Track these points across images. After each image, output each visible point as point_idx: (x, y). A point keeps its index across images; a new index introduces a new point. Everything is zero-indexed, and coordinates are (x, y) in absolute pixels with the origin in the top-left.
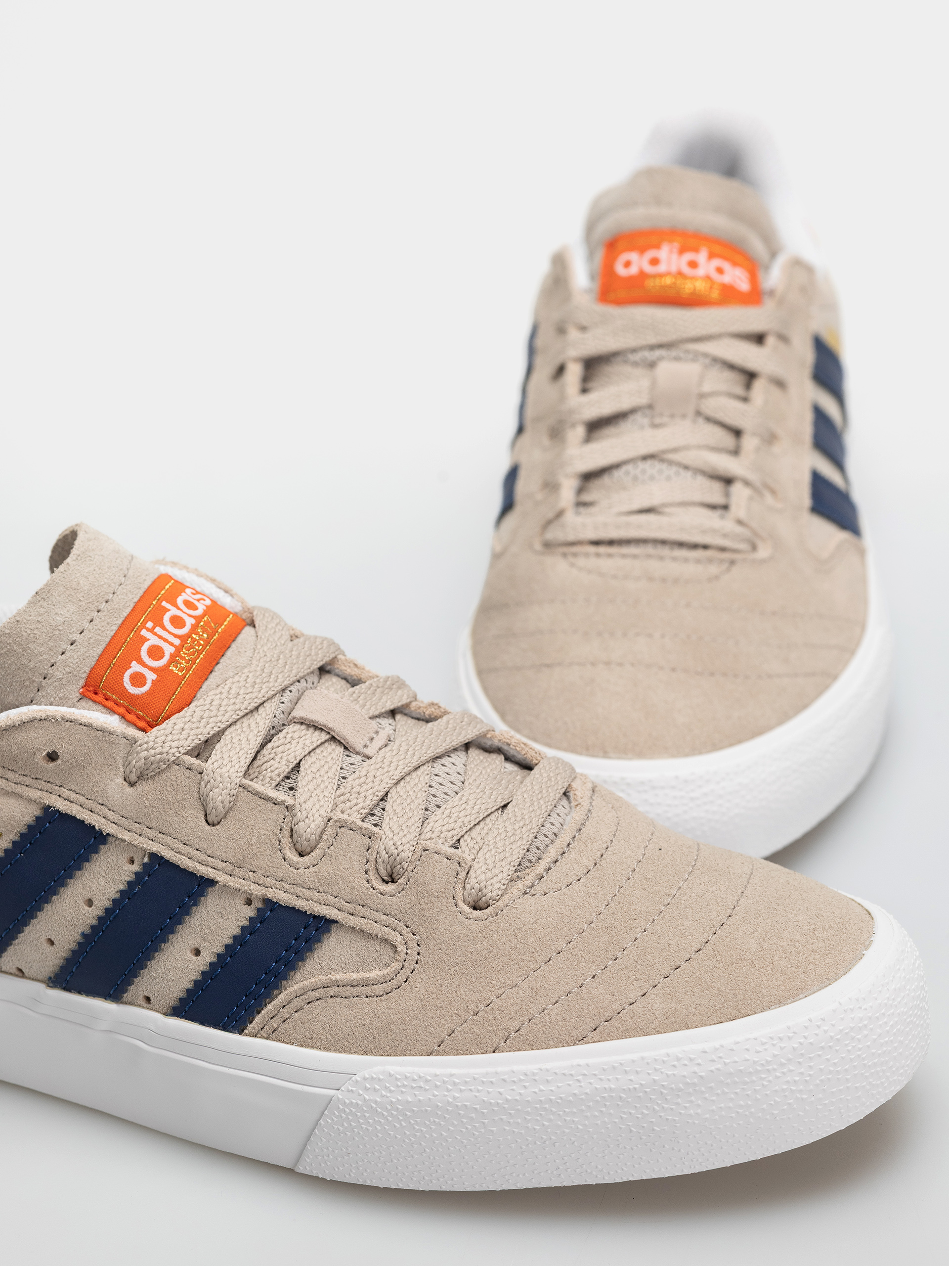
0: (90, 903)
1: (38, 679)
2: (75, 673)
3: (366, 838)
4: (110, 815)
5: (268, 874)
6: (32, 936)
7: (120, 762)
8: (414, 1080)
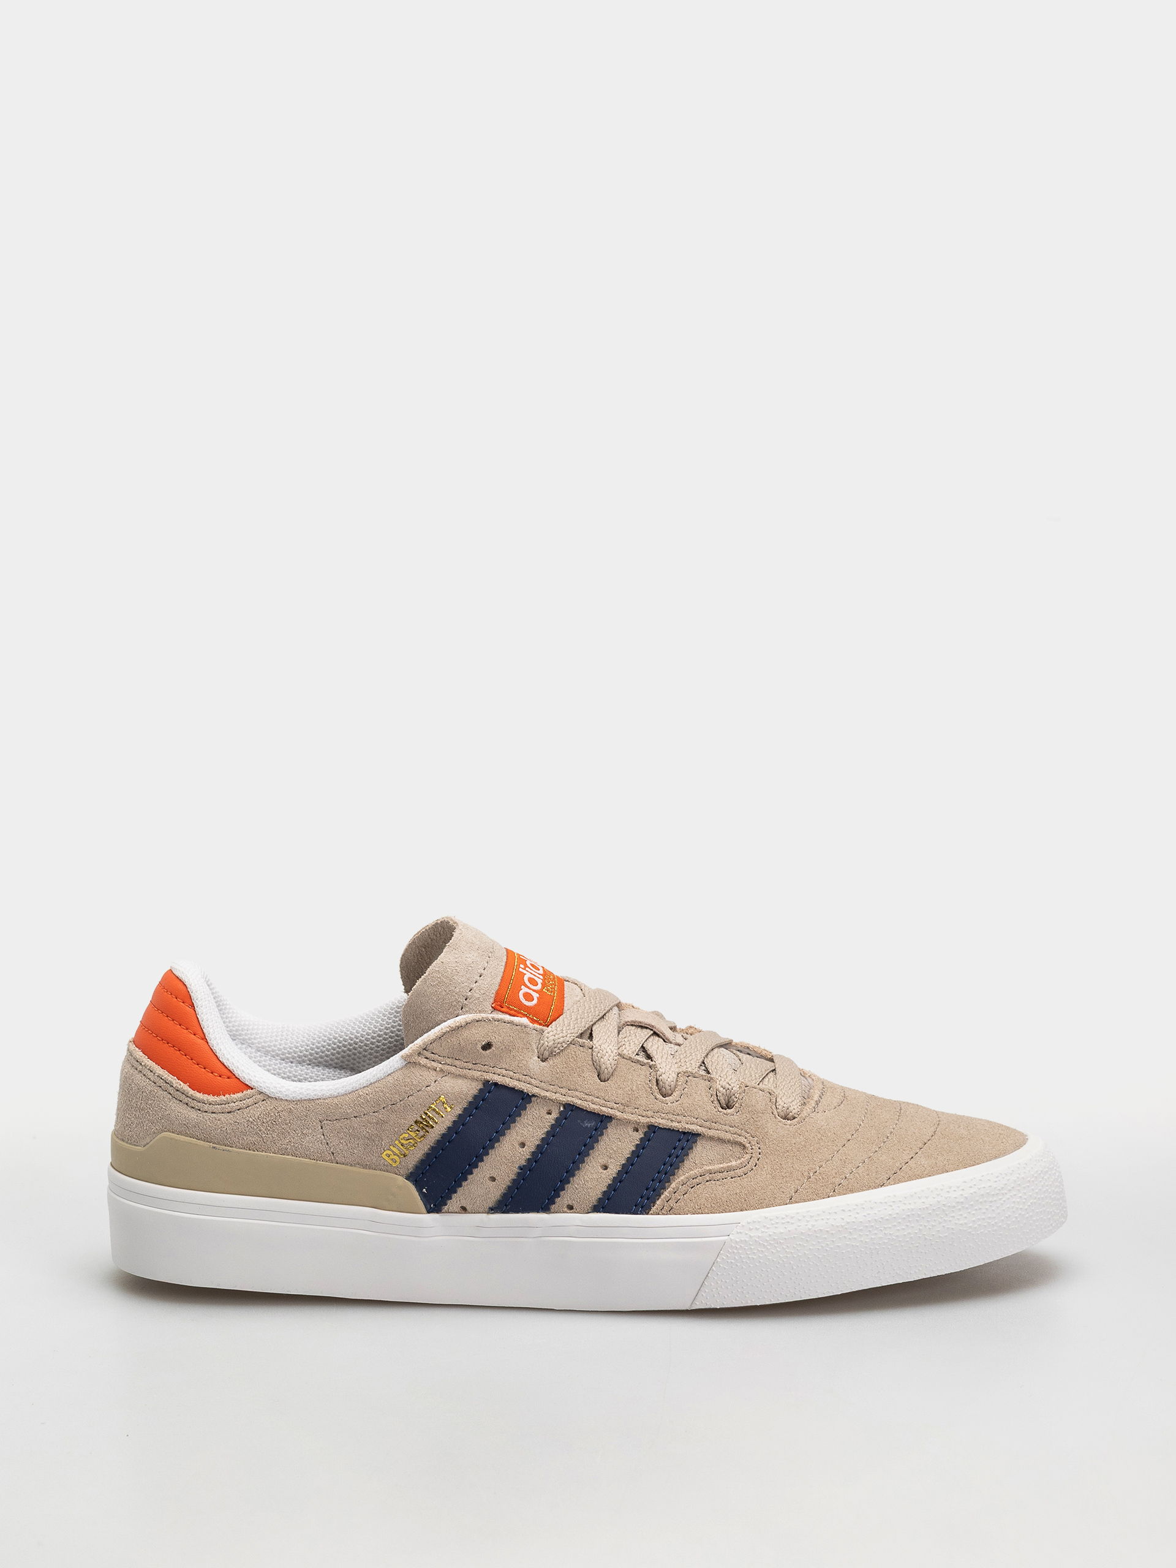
0: (523, 1145)
1: (462, 1000)
2: (487, 994)
3: (707, 1081)
4: (533, 1081)
5: (648, 1109)
6: (479, 1176)
7: (535, 1047)
8: (783, 1219)
